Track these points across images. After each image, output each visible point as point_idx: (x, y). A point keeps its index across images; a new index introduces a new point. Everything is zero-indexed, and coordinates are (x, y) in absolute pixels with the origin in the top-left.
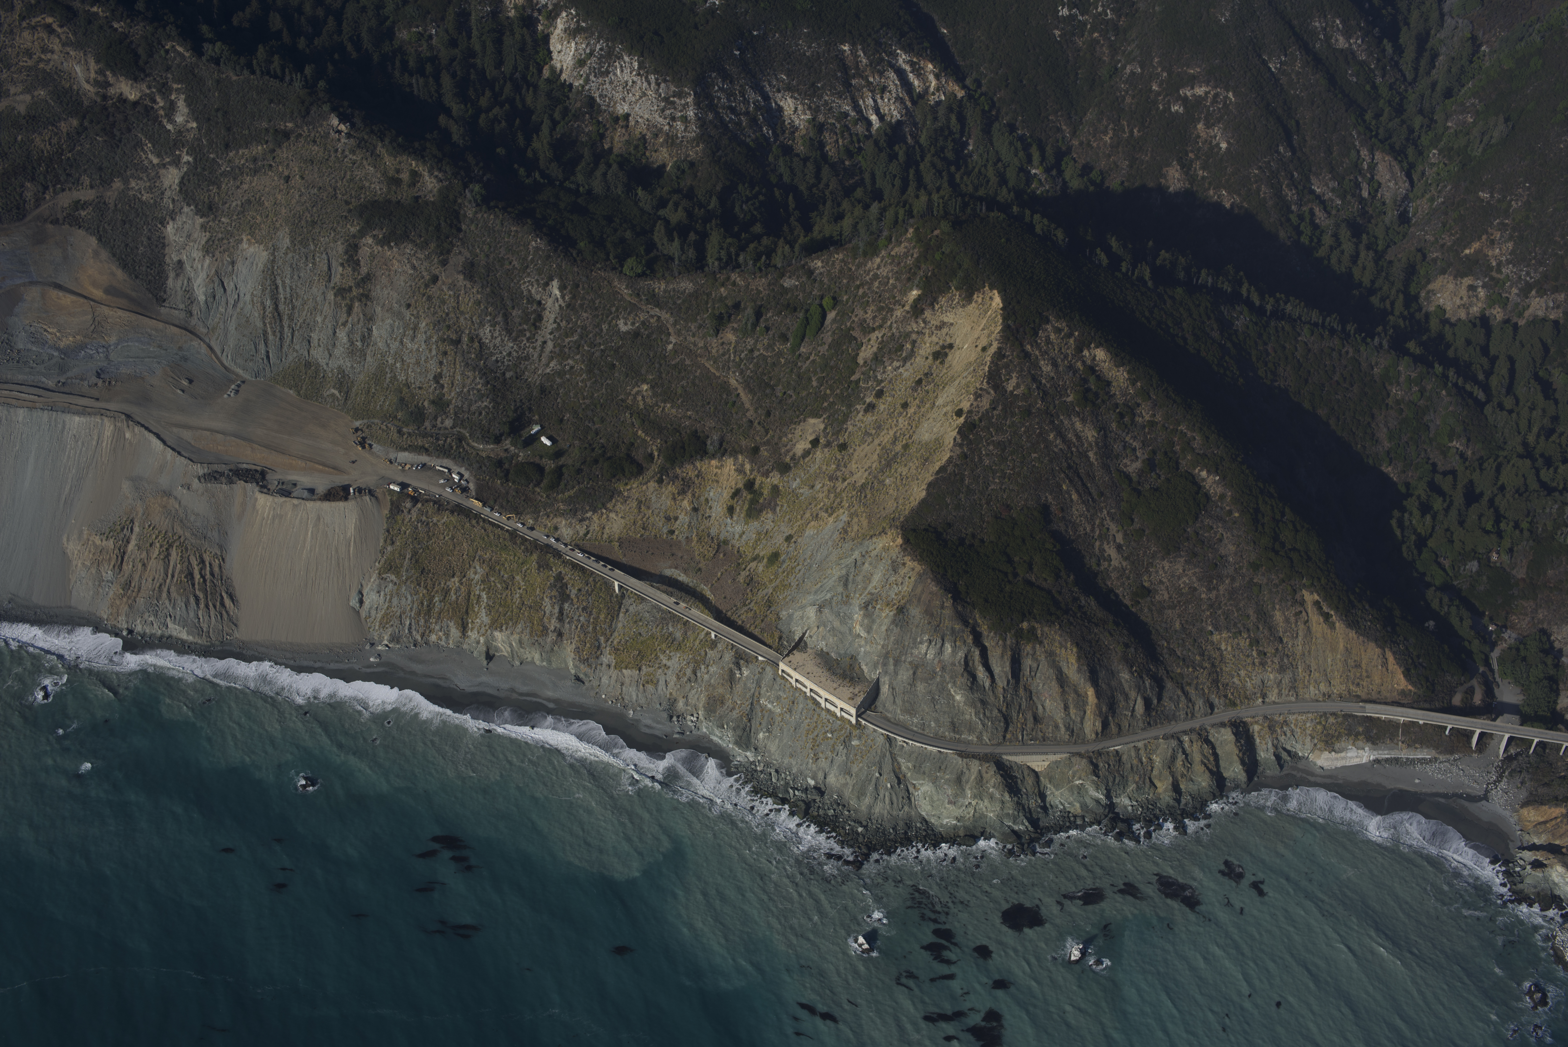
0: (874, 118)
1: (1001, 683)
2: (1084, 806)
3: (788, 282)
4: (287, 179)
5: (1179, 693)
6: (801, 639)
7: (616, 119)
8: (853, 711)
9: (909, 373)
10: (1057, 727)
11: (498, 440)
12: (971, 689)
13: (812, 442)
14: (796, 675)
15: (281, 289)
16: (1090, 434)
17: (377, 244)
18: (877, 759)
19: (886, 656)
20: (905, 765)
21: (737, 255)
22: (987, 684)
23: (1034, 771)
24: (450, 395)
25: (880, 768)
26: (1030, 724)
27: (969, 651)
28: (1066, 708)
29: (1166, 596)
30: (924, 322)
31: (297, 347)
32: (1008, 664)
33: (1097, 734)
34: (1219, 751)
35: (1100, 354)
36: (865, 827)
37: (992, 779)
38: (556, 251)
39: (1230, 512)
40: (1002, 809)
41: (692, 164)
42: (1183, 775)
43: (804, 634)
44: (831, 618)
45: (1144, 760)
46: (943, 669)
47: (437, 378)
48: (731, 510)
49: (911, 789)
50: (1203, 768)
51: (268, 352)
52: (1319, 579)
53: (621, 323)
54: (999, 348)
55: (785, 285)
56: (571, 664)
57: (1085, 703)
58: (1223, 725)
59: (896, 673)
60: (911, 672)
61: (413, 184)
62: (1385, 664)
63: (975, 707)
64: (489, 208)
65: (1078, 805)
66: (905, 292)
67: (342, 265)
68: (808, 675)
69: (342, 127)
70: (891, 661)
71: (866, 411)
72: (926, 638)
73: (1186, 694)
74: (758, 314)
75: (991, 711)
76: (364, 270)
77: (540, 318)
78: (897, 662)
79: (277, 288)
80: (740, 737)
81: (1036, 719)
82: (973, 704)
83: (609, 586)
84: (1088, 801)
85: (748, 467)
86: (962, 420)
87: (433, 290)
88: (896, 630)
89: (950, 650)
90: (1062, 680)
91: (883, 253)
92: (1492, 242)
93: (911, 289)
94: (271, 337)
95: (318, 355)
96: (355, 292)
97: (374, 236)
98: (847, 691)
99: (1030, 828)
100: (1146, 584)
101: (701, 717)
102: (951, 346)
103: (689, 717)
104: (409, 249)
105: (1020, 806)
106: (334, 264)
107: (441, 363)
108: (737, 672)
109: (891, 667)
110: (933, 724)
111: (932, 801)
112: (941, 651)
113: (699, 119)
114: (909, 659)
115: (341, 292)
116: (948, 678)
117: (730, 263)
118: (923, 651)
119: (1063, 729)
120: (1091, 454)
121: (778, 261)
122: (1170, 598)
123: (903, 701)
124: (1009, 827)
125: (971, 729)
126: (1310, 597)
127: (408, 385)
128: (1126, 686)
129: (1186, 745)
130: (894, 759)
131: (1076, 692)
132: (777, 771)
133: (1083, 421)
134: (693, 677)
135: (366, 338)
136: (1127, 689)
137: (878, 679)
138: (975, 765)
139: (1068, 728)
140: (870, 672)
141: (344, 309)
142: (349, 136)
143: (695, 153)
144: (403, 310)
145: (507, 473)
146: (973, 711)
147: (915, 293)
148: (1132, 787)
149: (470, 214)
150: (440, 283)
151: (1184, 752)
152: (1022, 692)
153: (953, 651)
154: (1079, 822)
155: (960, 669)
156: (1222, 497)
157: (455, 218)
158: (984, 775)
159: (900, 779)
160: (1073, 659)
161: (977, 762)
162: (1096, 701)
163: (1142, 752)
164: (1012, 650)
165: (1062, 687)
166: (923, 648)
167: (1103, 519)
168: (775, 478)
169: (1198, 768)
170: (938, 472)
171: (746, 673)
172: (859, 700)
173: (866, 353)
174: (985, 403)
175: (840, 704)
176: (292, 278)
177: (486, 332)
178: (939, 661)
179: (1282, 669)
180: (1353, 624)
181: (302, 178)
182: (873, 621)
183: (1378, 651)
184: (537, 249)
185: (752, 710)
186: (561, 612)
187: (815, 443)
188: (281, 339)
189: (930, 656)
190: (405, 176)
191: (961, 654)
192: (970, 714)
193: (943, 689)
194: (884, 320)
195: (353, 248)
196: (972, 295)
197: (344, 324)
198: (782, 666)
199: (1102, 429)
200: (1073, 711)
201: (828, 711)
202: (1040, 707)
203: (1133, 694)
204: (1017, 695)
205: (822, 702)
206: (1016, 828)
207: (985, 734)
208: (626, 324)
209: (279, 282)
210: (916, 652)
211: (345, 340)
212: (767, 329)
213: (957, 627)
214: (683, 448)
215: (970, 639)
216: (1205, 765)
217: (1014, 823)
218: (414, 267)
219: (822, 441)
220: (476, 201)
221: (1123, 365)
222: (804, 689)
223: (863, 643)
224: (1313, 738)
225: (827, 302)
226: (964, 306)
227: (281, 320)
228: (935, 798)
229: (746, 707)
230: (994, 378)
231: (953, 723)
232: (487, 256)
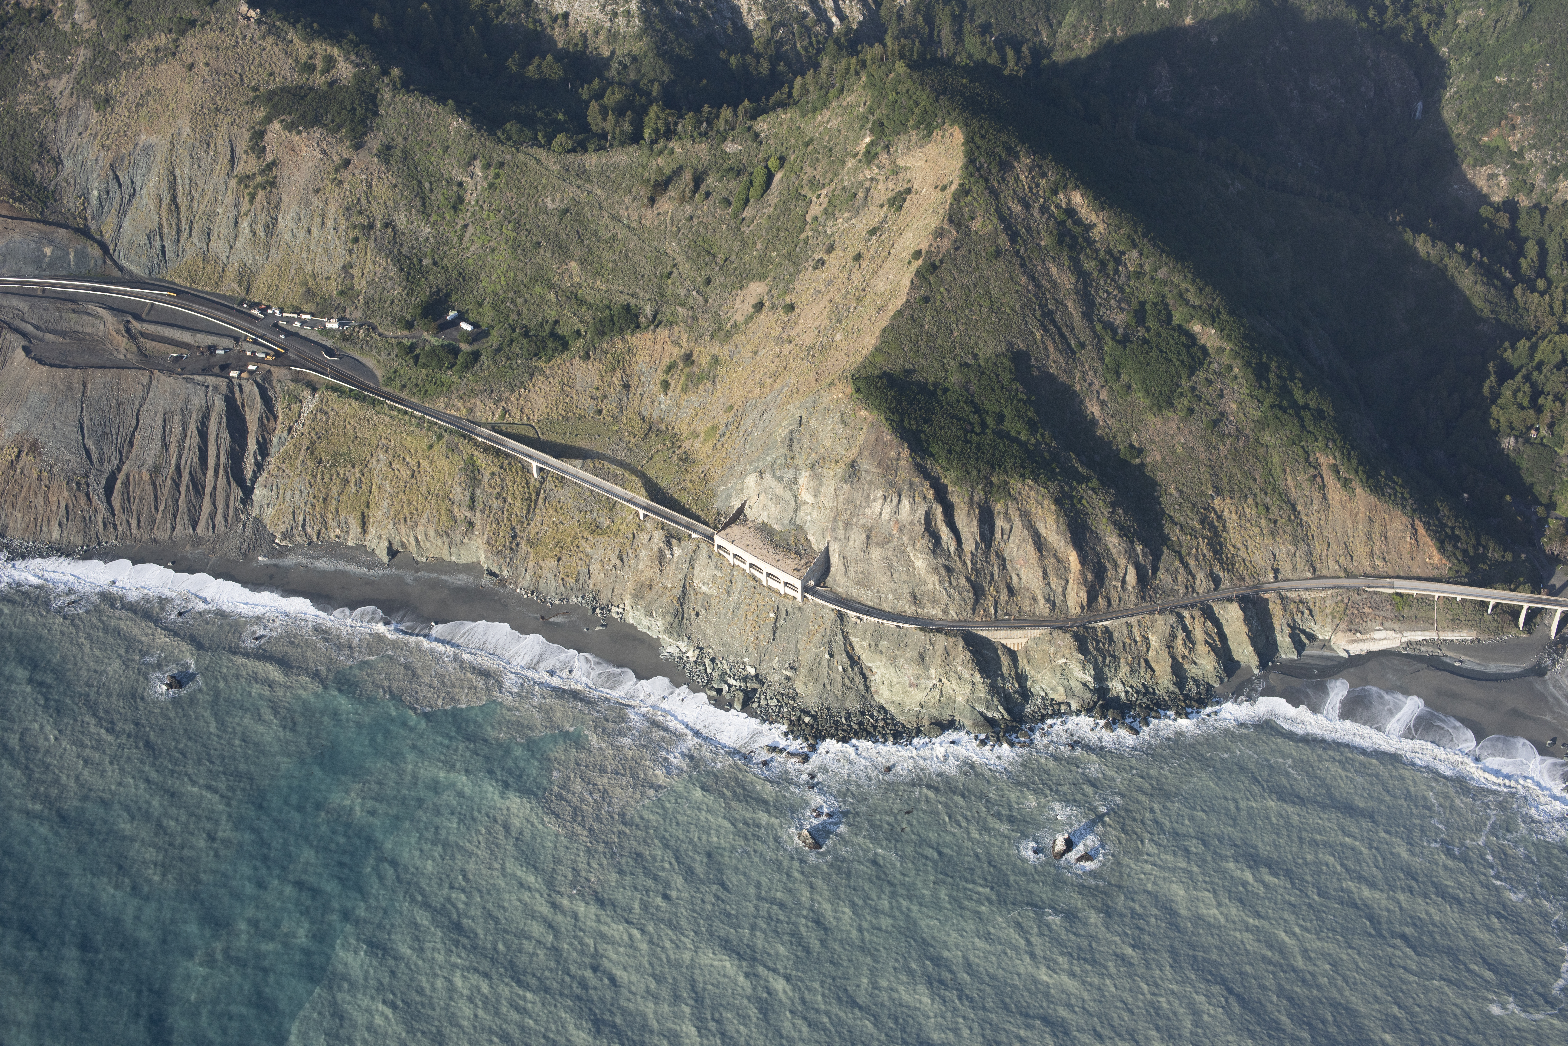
0: (834, 19)
1: (969, 546)
2: (1069, 691)
3: (730, 147)
4: (191, 67)
5: (1177, 563)
6: (741, 510)
7: (555, 20)
8: (798, 584)
9: (862, 224)
10: (1034, 599)
11: (409, 325)
12: (934, 552)
13: (754, 306)
14: (733, 549)
15: (179, 181)
16: (1066, 280)
17: (285, 129)
18: (827, 638)
19: (835, 520)
20: (860, 645)
21: (676, 124)
22: (953, 547)
23: (1009, 650)
24: (360, 285)
25: (831, 648)
26: (1004, 597)
27: (930, 508)
28: (1045, 574)
29: (1158, 458)
30: (879, 167)
31: (196, 241)
32: (975, 523)
33: (1082, 607)
34: (1226, 630)
35: (1077, 198)
36: (815, 717)
37: (962, 655)
38: (479, 130)
39: (1230, 368)
40: (972, 692)
41: (634, 59)
42: (1184, 657)
43: (743, 505)
44: (773, 483)
45: (1138, 639)
46: (901, 530)
47: (347, 268)
48: (665, 385)
49: (867, 673)
50: (1207, 647)
51: (163, 247)
52: (1334, 441)
53: (548, 201)
54: (961, 185)
55: (728, 150)
56: (482, 558)
57: (1067, 570)
58: (1230, 600)
59: (847, 539)
60: (864, 536)
61: (326, 70)
62: (1415, 535)
63: (939, 574)
64: (408, 91)
65: (1061, 690)
66: (857, 140)
67: (246, 152)
68: (746, 548)
69: (252, 13)
70: (841, 525)
71: (815, 268)
72: (880, 493)
73: (1186, 566)
74: (698, 180)
75: (958, 580)
76: (270, 157)
77: (461, 199)
78: (847, 525)
79: (175, 178)
80: (671, 624)
81: (1011, 591)
82: (936, 571)
83: (526, 469)
84: (1074, 684)
85: (684, 337)
86: (920, 261)
87: (345, 174)
88: (846, 487)
89: (908, 506)
90: (1039, 543)
91: (834, 104)
92: (1514, 127)
93: (864, 137)
94: (166, 230)
95: (219, 248)
96: (258, 179)
97: (282, 121)
98: (792, 563)
99: (1006, 716)
100: (1136, 444)
101: (628, 607)
102: (909, 191)
103: (614, 609)
104: (318, 132)
105: (994, 689)
106: (239, 152)
107: (351, 251)
108: (668, 552)
109: (841, 533)
110: (890, 597)
111: (891, 685)
112: (897, 510)
113: (643, 13)
114: (861, 522)
115: (245, 179)
116: (906, 541)
117: (669, 133)
118: (877, 510)
119: (1042, 602)
120: (1069, 304)
121: (721, 125)
122: (1164, 459)
123: (856, 572)
124: (981, 714)
125: (935, 602)
126: (1325, 461)
127: (314, 276)
128: (1114, 552)
129: (1188, 621)
130: (846, 638)
131: (1055, 556)
132: (713, 660)
133: (1059, 266)
134: (619, 563)
135: (270, 228)
136: (1115, 556)
137: (827, 549)
138: (941, 641)
139: (1048, 600)
140: (817, 543)
141: (247, 198)
142: (259, 22)
143: (638, 47)
144: (311, 195)
145: (417, 358)
146: (936, 578)
147: (868, 140)
148: (1124, 669)
149: (388, 97)
150: (351, 166)
151: (1185, 629)
152: (993, 558)
153: (912, 509)
154: (1063, 708)
155: (920, 529)
156: (1221, 350)
157: (371, 102)
158: (951, 652)
159: (854, 660)
160: (1051, 519)
161: (941, 637)
162: (1079, 567)
163: (1135, 630)
164: (980, 507)
165: (1040, 550)
166: (877, 505)
167: (1085, 373)
168: (715, 349)
169: (1202, 648)
170: (893, 317)
171: (677, 552)
172: (805, 572)
173: (815, 210)
174: (946, 243)
175: (784, 577)
176: (192, 166)
177: (401, 219)
178: (897, 522)
179: (1295, 542)
180: (1376, 488)
181: (207, 64)
182: (821, 483)
183: (1405, 520)
184: (458, 130)
185: (684, 592)
186: (473, 499)
187: (759, 306)
188: (179, 232)
189: (885, 516)
190: (319, 63)
191: (921, 511)
192: (932, 583)
193: (902, 553)
194: (835, 174)
195: (258, 135)
196: (930, 134)
197: (246, 214)
198: (718, 540)
199: (1082, 275)
200: (1053, 580)
201: (769, 588)
202: (1015, 577)
203: (1122, 561)
204: (987, 562)
205: (762, 577)
206: (990, 715)
207: (951, 607)
208: (553, 201)
209: (178, 173)
210: (868, 512)
211: (247, 230)
212: (708, 195)
213: (916, 480)
214: (612, 320)
215: (930, 494)
216: (1210, 645)
217: (987, 708)
218: (324, 152)
219: (767, 304)
220: (394, 85)
221: (1103, 209)
222: (742, 565)
223: (810, 510)
224: (1333, 618)
225: (773, 163)
226: (922, 146)
227: (178, 214)
228: (895, 681)
229: (678, 591)
230: (956, 218)
231: (914, 596)
232: (405, 139)
